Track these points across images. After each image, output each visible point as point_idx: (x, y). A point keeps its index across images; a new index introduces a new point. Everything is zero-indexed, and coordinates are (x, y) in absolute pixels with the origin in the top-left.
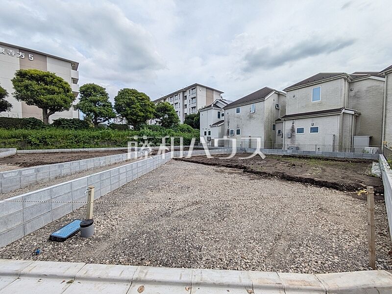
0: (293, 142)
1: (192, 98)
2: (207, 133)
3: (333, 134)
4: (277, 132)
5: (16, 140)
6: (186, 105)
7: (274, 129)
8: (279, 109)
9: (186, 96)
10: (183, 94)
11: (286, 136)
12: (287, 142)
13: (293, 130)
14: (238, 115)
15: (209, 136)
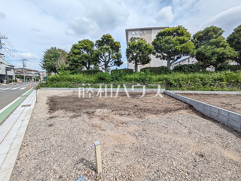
5: (161, 82)
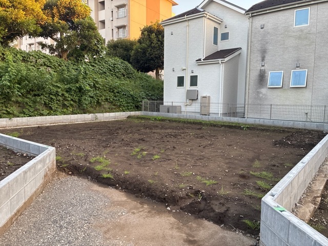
1: (118, 7)
2: (187, 81)
6: (103, 22)
9: (103, 3)
14: (302, 31)
15: (193, 88)
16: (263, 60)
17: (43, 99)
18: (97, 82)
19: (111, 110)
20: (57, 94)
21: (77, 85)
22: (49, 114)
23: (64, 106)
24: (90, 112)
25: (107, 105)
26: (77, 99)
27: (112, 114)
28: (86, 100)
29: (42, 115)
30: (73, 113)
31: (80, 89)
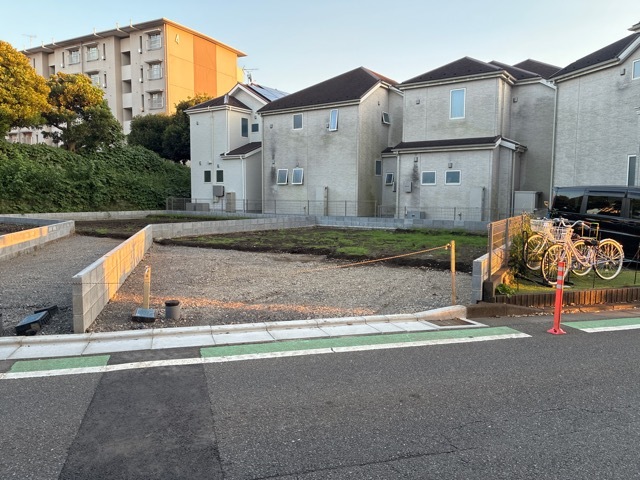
0: (415, 201)
1: (151, 64)
2: (214, 176)
3: (483, 185)
4: (385, 178)
6: (129, 82)
7: (379, 171)
8: (388, 126)
9: (128, 54)
10: (118, 47)
11: (402, 189)
12: (405, 202)
13: (415, 177)
14: (298, 134)
15: (220, 184)
16: (273, 158)
17: (53, 196)
18: (111, 178)
19: (128, 208)
20: (66, 191)
21: (88, 181)
22: (58, 211)
23: (74, 203)
24: (102, 210)
25: (123, 203)
26: (88, 195)
27: (128, 213)
28: (98, 197)
29: (51, 212)
30: (83, 211)
31: (91, 186)
